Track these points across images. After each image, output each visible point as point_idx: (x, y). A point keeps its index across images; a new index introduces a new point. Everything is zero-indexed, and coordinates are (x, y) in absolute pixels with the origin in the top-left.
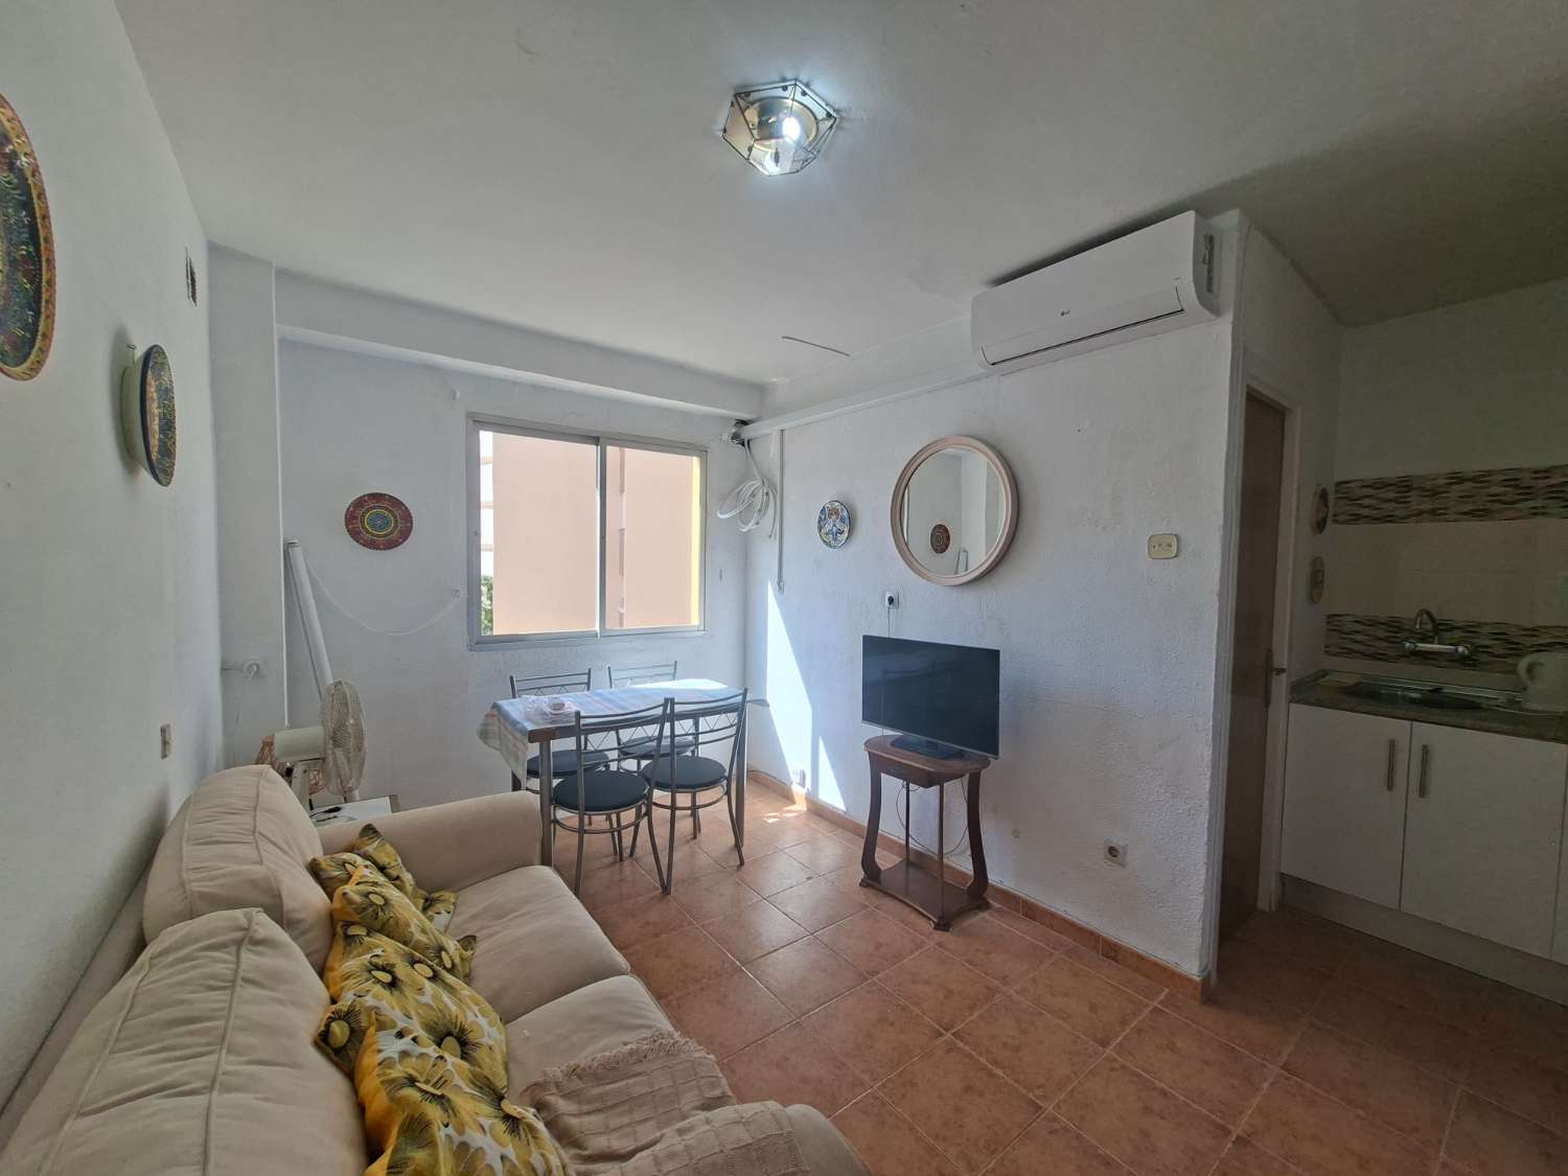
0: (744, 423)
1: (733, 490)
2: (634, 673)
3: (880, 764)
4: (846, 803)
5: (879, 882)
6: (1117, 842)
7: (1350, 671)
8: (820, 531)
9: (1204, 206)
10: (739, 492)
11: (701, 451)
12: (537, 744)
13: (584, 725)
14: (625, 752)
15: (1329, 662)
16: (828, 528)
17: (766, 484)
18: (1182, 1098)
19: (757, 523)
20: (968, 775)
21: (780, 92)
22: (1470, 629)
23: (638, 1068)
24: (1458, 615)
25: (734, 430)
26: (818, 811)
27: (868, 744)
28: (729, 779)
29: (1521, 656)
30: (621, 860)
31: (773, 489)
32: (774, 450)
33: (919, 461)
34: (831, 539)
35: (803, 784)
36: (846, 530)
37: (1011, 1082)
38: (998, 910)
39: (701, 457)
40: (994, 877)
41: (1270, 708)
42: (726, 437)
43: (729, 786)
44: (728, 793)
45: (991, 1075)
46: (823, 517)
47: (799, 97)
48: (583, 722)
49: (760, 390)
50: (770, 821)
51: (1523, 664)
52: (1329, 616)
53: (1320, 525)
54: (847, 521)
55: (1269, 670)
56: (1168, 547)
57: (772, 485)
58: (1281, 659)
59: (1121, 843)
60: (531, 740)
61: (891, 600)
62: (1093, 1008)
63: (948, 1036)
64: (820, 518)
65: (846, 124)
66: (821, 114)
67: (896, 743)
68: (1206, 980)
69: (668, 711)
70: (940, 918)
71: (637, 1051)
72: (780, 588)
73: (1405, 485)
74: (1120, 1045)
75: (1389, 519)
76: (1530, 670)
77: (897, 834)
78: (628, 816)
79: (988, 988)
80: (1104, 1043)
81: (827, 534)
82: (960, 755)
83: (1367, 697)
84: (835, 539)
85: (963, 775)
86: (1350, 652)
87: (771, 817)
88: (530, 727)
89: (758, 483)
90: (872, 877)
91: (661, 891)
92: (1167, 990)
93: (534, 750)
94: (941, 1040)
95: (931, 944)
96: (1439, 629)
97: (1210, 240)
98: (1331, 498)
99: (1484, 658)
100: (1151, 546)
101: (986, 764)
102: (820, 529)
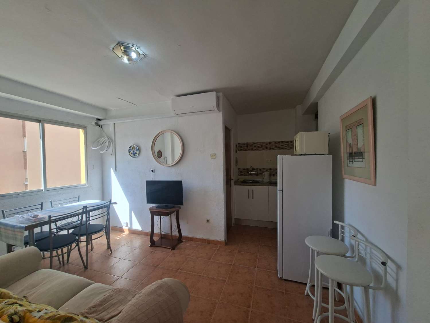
0: (100, 120)
1: (97, 140)
2: (61, 202)
3: (153, 213)
4: (141, 228)
5: (155, 245)
6: (208, 219)
7: (242, 178)
8: (129, 153)
9: (217, 91)
10: (99, 141)
11: (84, 128)
12: (27, 231)
13: (52, 220)
14: (60, 229)
15: (240, 177)
16: (132, 152)
17: (109, 139)
18: (224, 263)
19: (107, 151)
20: (176, 211)
21: (132, 46)
22: (257, 169)
23: (112, 298)
24: (255, 167)
25: (96, 122)
26: (133, 232)
27: (150, 209)
28: (106, 228)
29: (262, 173)
30: (64, 264)
31: (112, 141)
32: (111, 129)
33: (159, 135)
34: (133, 155)
35: (127, 226)
36: (138, 153)
37: (194, 273)
38: (185, 242)
39: (84, 129)
40: (184, 234)
41: (231, 187)
42: (93, 123)
43: (106, 230)
44: (105, 232)
45: (190, 274)
46: (130, 149)
47: (136, 49)
48: (52, 218)
49: (105, 110)
50: (118, 239)
51: (263, 174)
52: (239, 168)
53: (236, 151)
54: (138, 150)
55: (231, 179)
56: (214, 156)
57: (111, 139)
58: (232, 177)
59: (209, 219)
60: (26, 230)
61: (152, 171)
62: (207, 253)
63: (179, 270)
64: (129, 149)
65: (147, 57)
66: (141, 53)
67: (157, 207)
68: (225, 241)
69: (85, 210)
70: (172, 247)
71: (110, 295)
72: (116, 170)
73: (247, 144)
74: (213, 258)
75: (246, 150)
76: (264, 175)
77: (157, 232)
78: (65, 250)
79: (186, 258)
80: (210, 259)
81: (132, 154)
82: (174, 207)
83: (245, 183)
84: (134, 155)
85: (175, 212)
86: (242, 175)
87: (117, 238)
88: (24, 225)
89: (106, 139)
90: (153, 243)
91: (84, 268)
92: (219, 246)
93: (26, 233)
94: (178, 272)
95: (171, 253)
96: (253, 169)
97: (218, 97)
98: (238, 146)
99: (259, 174)
100: (211, 156)
101: (180, 208)
102: (129, 152)
